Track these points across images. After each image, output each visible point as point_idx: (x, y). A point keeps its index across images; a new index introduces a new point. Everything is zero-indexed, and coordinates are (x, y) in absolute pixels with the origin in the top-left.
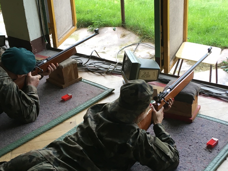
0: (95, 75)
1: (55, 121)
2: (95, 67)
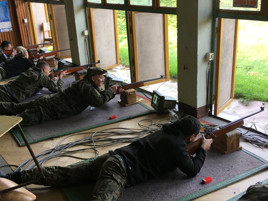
0: (254, 146)
1: (220, 184)
2: (253, 139)
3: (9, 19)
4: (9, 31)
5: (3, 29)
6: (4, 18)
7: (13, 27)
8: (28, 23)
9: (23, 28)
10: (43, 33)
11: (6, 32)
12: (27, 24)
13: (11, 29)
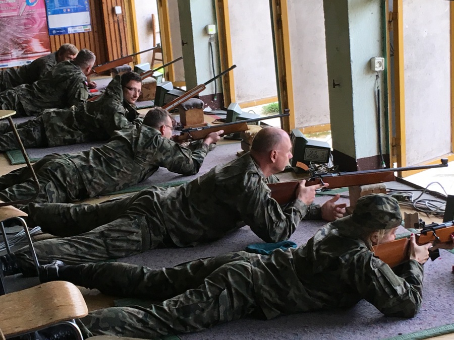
3: (87, 6)
4: (83, 31)
5: (73, 27)
6: (77, 6)
7: (92, 24)
8: (123, 16)
9: (112, 25)
10: (152, 36)
11: (79, 33)
12: (121, 18)
13: (89, 27)
